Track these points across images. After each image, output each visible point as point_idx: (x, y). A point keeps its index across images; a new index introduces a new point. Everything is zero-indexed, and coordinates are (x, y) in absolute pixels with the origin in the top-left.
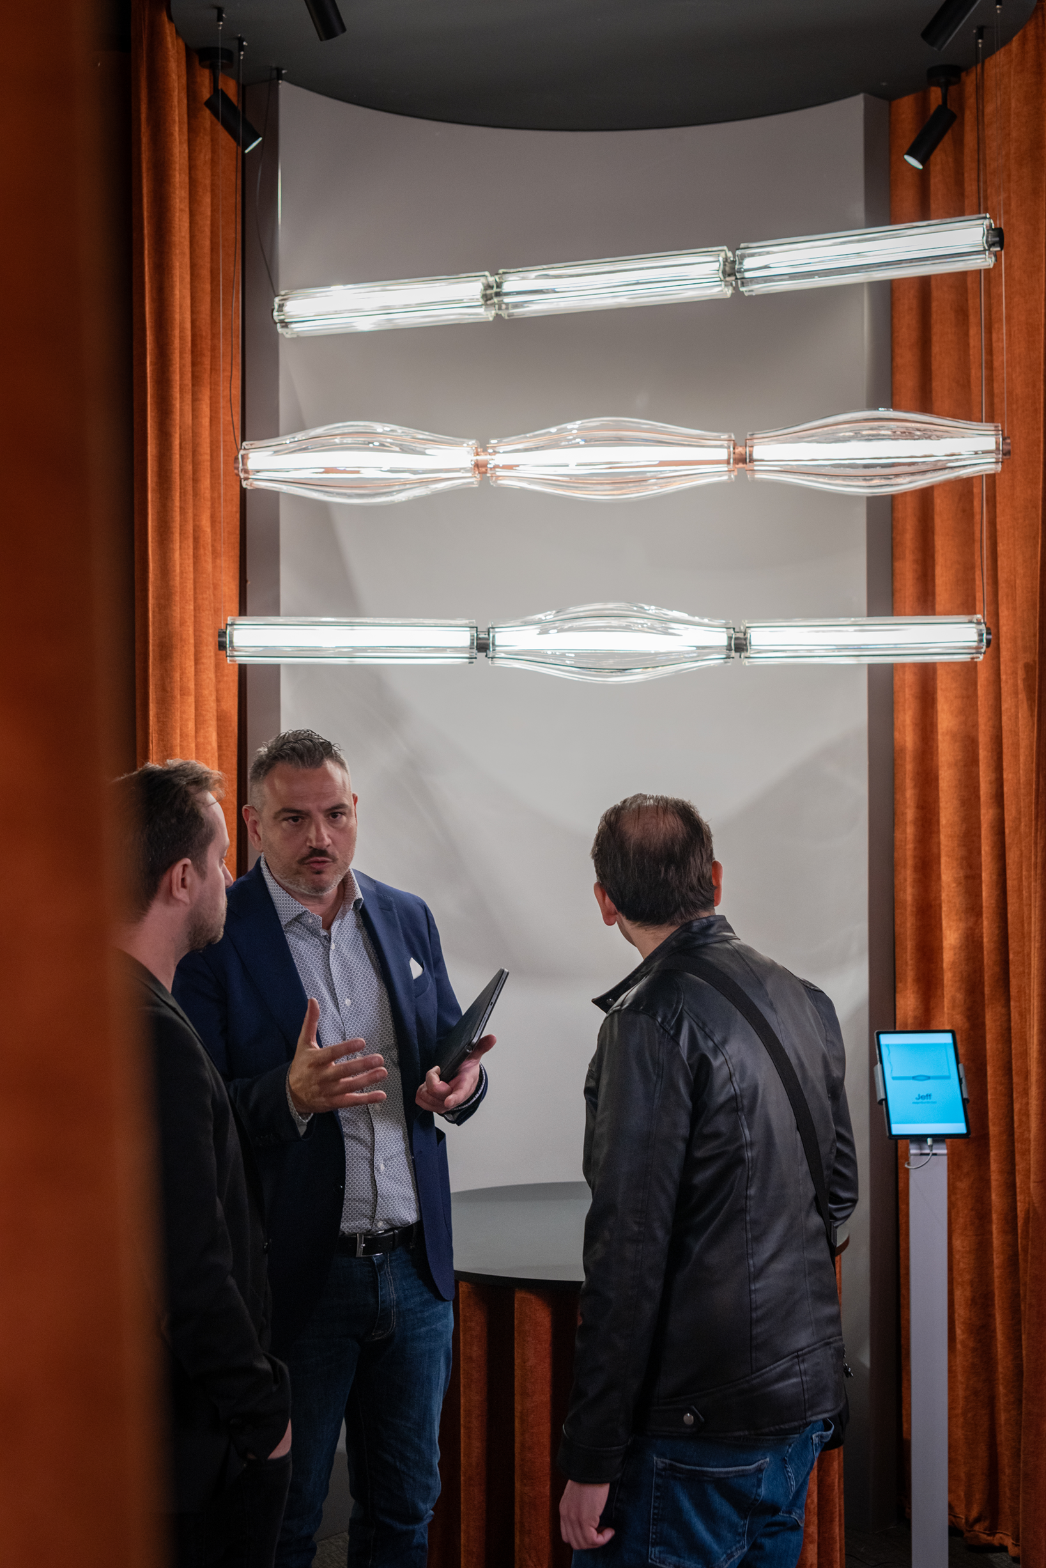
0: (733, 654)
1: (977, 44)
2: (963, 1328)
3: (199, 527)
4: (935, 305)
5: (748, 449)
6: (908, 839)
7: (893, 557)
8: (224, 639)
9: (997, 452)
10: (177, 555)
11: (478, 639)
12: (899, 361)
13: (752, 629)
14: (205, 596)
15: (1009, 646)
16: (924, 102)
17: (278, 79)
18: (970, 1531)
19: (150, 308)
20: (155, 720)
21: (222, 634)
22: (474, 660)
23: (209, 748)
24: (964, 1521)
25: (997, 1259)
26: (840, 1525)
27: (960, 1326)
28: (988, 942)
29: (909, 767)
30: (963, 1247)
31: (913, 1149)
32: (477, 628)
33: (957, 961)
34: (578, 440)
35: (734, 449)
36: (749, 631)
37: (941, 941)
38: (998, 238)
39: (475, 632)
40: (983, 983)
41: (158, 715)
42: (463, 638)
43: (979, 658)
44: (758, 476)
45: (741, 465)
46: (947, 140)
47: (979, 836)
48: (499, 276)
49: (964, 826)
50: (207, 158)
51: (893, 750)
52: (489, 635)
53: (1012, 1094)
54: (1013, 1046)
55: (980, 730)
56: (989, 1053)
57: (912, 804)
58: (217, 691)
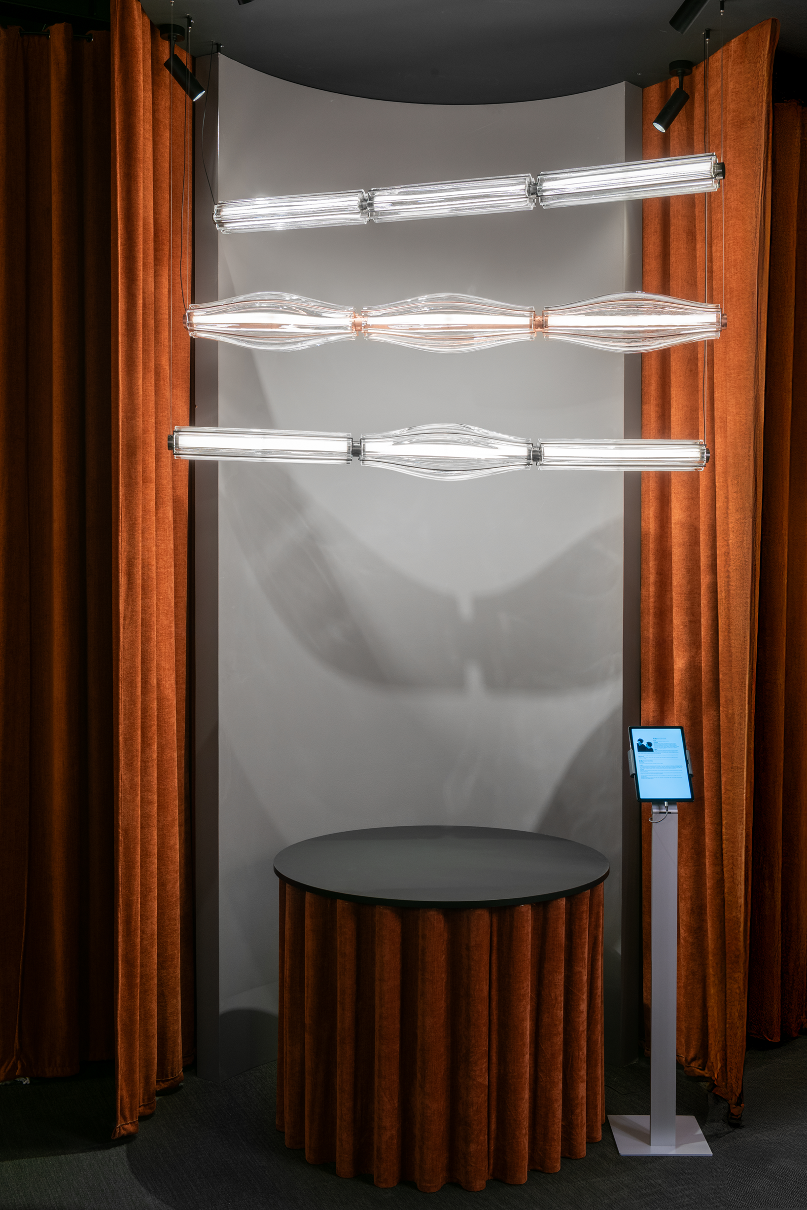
0: (532, 462)
1: (705, 41)
2: (685, 929)
3: (160, 365)
4: (672, 229)
5: (544, 318)
6: (650, 595)
7: (642, 403)
8: (171, 442)
9: (718, 324)
10: (140, 382)
11: (353, 446)
12: (647, 267)
13: (545, 445)
14: (164, 414)
15: (722, 462)
16: (667, 87)
17: (218, 52)
18: (688, 1067)
19: (121, 205)
20: (124, 498)
21: (170, 438)
22: (350, 461)
23: (167, 521)
24: (684, 1059)
25: (709, 883)
26: (602, 1067)
27: (683, 927)
28: (705, 666)
29: (651, 546)
30: (686, 874)
31: (654, 809)
32: (352, 438)
33: (683, 679)
34: (426, 308)
35: (535, 317)
36: (543, 446)
37: (673, 665)
38: (721, 170)
39: (351, 441)
40: (701, 694)
41: (125, 495)
42: (342, 446)
43: (701, 469)
44: (551, 337)
45: (539, 329)
46: (682, 113)
47: (700, 594)
48: (372, 192)
49: (689, 586)
50: (167, 105)
51: (641, 534)
52: (361, 444)
53: (721, 770)
54: (721, 738)
55: (701, 520)
56: (705, 742)
57: (653, 571)
58: (173, 482)
